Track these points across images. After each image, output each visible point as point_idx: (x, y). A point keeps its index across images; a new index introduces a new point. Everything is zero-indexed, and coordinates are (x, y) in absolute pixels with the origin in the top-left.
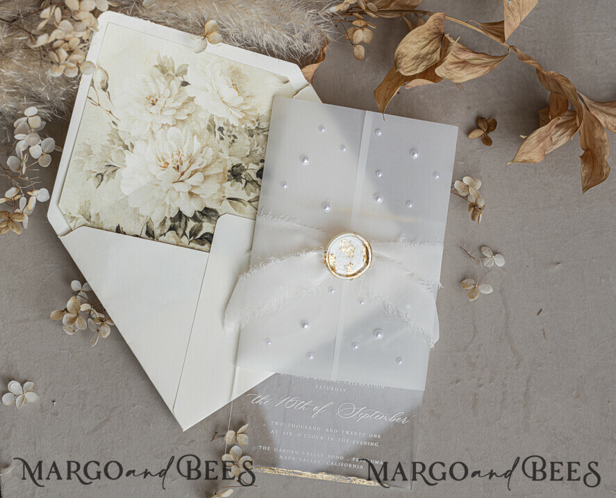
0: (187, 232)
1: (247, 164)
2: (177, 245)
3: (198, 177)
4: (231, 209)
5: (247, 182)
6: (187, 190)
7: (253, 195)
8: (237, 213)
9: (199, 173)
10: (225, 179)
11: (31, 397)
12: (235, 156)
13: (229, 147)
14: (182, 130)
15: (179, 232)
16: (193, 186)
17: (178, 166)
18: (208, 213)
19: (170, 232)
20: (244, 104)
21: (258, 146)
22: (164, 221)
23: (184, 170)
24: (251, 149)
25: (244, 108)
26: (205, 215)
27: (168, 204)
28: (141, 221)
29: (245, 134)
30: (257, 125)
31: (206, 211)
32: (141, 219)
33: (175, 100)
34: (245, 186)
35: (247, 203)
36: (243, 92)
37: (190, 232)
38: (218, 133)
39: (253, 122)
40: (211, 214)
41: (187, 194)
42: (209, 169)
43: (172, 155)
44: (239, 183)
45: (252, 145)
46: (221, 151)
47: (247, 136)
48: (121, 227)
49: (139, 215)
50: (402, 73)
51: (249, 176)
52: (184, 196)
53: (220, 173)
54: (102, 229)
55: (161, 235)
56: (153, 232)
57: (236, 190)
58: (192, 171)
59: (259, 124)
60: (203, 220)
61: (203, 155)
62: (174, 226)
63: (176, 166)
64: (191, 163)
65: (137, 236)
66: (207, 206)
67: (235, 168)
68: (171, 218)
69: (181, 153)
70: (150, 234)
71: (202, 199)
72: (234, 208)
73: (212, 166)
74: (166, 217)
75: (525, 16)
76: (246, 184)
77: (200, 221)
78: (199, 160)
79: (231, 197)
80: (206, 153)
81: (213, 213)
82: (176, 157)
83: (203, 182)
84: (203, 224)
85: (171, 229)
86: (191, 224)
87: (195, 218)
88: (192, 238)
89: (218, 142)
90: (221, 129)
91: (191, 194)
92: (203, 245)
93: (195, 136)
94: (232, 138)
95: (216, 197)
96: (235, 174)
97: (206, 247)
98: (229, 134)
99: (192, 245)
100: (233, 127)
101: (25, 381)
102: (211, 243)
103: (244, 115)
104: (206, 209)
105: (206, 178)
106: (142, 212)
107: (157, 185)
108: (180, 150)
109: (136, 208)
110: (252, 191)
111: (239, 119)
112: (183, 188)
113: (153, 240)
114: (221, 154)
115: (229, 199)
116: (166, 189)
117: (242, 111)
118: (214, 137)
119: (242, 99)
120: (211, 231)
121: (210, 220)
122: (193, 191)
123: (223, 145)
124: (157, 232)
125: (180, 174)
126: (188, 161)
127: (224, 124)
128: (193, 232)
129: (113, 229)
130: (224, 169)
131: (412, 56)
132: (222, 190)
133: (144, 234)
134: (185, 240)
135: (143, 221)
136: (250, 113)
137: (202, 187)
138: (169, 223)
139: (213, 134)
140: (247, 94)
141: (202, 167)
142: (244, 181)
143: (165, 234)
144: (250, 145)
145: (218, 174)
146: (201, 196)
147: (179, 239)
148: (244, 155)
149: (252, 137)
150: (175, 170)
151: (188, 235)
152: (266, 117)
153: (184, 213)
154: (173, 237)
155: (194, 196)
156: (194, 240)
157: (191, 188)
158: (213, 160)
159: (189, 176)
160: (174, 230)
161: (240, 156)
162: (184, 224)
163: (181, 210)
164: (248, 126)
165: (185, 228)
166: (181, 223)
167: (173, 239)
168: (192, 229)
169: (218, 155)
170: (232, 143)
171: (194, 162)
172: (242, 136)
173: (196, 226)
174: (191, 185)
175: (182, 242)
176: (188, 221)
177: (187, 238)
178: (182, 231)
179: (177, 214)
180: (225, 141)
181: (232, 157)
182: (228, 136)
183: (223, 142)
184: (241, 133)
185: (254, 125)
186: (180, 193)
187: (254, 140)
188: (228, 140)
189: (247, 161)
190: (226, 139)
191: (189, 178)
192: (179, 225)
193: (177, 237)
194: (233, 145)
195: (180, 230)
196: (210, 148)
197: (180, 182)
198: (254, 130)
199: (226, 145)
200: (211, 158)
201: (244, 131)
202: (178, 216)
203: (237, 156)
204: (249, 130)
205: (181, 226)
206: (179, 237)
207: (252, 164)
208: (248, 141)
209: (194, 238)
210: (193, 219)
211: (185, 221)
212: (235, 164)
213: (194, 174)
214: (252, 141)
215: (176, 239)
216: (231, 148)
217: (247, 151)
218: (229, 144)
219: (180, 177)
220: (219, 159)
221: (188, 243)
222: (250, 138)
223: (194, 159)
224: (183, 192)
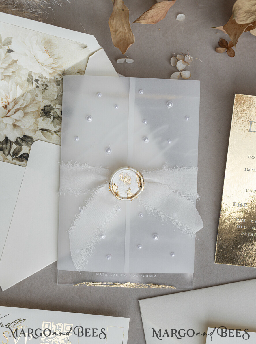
0: (11, 152)
1: (55, 105)
2: (4, 161)
3: (20, 114)
4: (43, 138)
5: (54, 118)
6: (12, 123)
7: (58, 128)
8: (46, 140)
9: (20, 111)
10: (39, 115)
12: (47, 99)
13: (43, 93)
14: (8, 83)
15: (5, 152)
16: (16, 120)
17: (6, 106)
18: (26, 139)
20: (53, 63)
23: (10, 108)
24: (58, 94)
25: (54, 66)
26: (24, 141)
29: (54, 84)
31: (25, 138)
33: (3, 63)
34: (53, 121)
35: (54, 133)
36: (54, 55)
37: (13, 152)
38: (35, 84)
39: (60, 75)
40: (28, 140)
41: (12, 125)
42: (27, 108)
43: (2, 98)
44: (48, 118)
46: (37, 96)
47: (55, 85)
51: (56, 114)
52: (10, 127)
53: (35, 111)
57: (46, 123)
58: (16, 110)
60: (23, 144)
61: (23, 98)
62: (2, 148)
63: (5, 106)
64: (15, 104)
66: (26, 135)
67: (46, 108)
69: (8, 97)
71: (22, 129)
72: (45, 136)
73: (30, 106)
76: (54, 119)
77: (20, 145)
78: (21, 102)
79: (42, 128)
80: (26, 96)
81: (30, 139)
82: (5, 100)
83: (23, 117)
84: (23, 147)
86: (14, 147)
87: (17, 142)
88: (14, 157)
89: (35, 89)
90: (37, 81)
91: (14, 125)
92: (22, 161)
93: (18, 86)
94: (45, 86)
95: (32, 128)
96: (46, 112)
97: (24, 162)
98: (43, 83)
99: (14, 161)
100: (46, 78)
102: (27, 161)
103: (54, 70)
104: (25, 136)
105: (25, 114)
108: (7, 95)
110: (58, 124)
111: (50, 74)
112: (9, 121)
114: (36, 97)
115: (41, 129)
117: (52, 68)
118: (31, 86)
119: (53, 60)
120: (27, 152)
121: (27, 144)
122: (16, 123)
123: (38, 92)
125: (7, 111)
126: (13, 102)
127: (39, 77)
128: (15, 152)
130: (39, 108)
132: (36, 123)
134: (9, 157)
136: (58, 69)
137: (22, 121)
139: (31, 84)
140: (56, 56)
141: (22, 106)
142: (52, 117)
144: (58, 92)
145: (34, 112)
146: (22, 127)
147: (5, 157)
148: (53, 98)
149: (59, 86)
150: (4, 109)
151: (12, 154)
152: (69, 71)
153: (9, 138)
154: (1, 155)
155: (17, 127)
156: (16, 158)
157: (14, 122)
158: (31, 101)
159: (14, 112)
160: (2, 151)
161: (50, 99)
162: (9, 146)
163: (7, 137)
164: (56, 78)
165: (10, 149)
166: (7, 146)
167: (1, 156)
168: (15, 150)
169: (34, 98)
170: (44, 90)
171: (17, 103)
172: (52, 85)
173: (17, 148)
174: (15, 119)
175: (7, 159)
176: (12, 145)
177: (11, 156)
178: (8, 151)
179: (5, 139)
180: (40, 88)
181: (44, 100)
182: (42, 85)
183: (38, 89)
184: (51, 83)
185: (60, 77)
186: (7, 125)
187: (60, 88)
188: (42, 88)
189: (55, 103)
190: (40, 87)
191: (14, 114)
192: (5, 147)
193: (4, 156)
194: (45, 91)
195: (6, 150)
196: (29, 94)
197: (7, 117)
198: (60, 81)
199: (40, 91)
200: (30, 100)
201: (53, 81)
202: (5, 141)
203: (48, 99)
204: (57, 81)
205: (7, 148)
206: (5, 156)
207: (59, 105)
208: (56, 89)
209: (16, 156)
210: (16, 143)
211: (10, 144)
212: (46, 105)
213: (17, 112)
214: (59, 89)
215: (3, 157)
216: (44, 93)
217: (55, 96)
218: (42, 90)
219: (7, 113)
220: (35, 101)
221: (12, 160)
222: (58, 86)
223: (18, 101)
224: (9, 124)
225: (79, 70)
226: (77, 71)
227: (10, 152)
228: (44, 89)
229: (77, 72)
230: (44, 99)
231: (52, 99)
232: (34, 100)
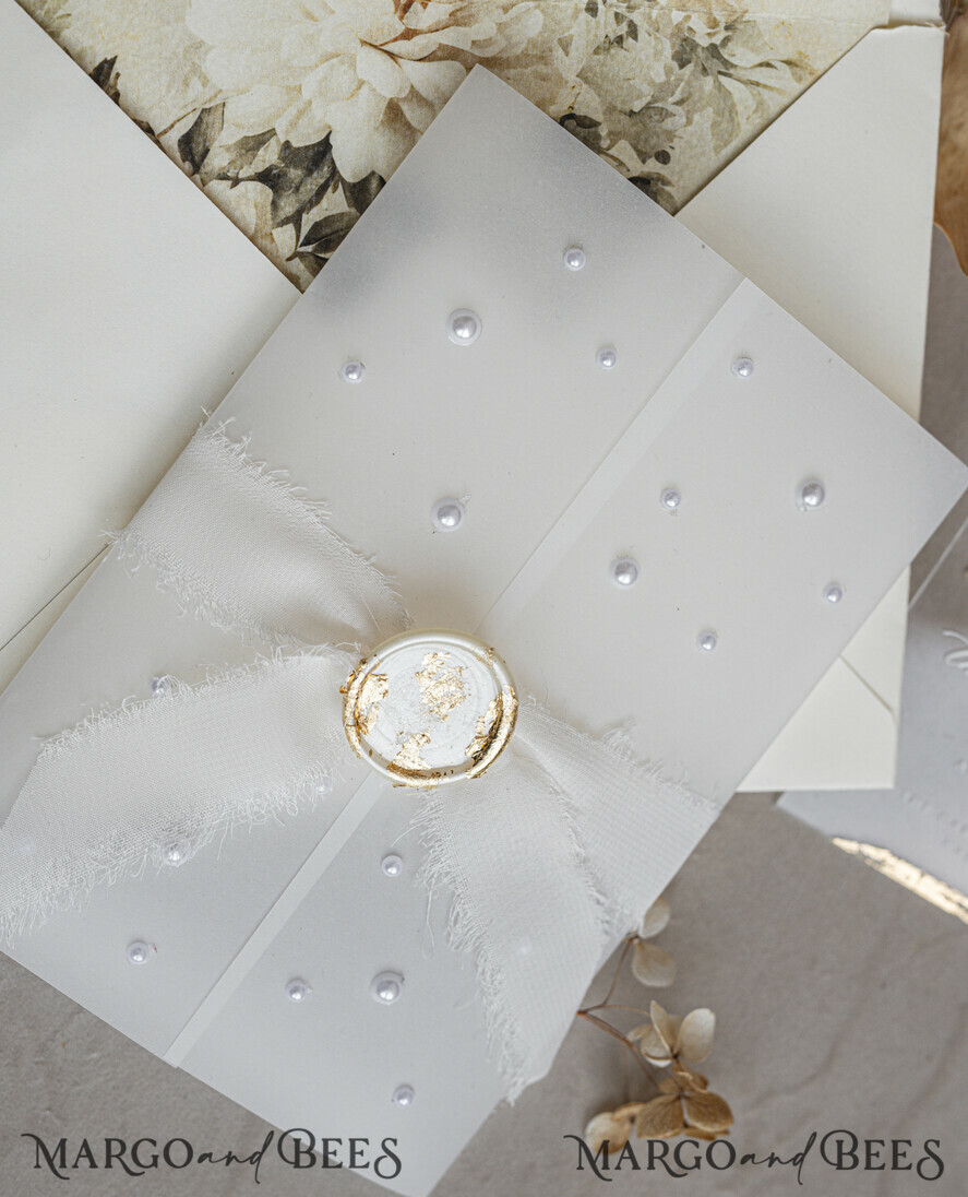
0: (309, 219)
1: (615, 136)
2: (252, 239)
3: (447, 77)
6: (389, 97)
12: (598, 88)
13: (597, 51)
15: (282, 203)
16: (414, 94)
17: (411, 3)
19: (259, 185)
21: (680, 103)
22: (260, 141)
23: (423, 26)
24: (654, 99)
27: (306, 95)
28: (191, 94)
29: (667, 44)
30: (717, 40)
32: (196, 83)
37: (317, 226)
39: (714, 24)
41: (384, 105)
45: (664, 89)
46: (565, 45)
47: (668, 52)
48: (117, 67)
49: (195, 69)
52: (367, 107)
54: (54, 35)
55: (224, 177)
56: (207, 151)
58: (441, 47)
59: (726, 40)
61: (504, 18)
62: (279, 176)
64: (457, 19)
65: (149, 130)
68: (287, 145)
70: (191, 152)
74: (272, 132)
78: (484, 28)
80: (518, 18)
85: (266, 177)
86: (336, 203)
87: (357, 191)
88: (309, 248)
89: (577, 11)
91: (394, 113)
94: (623, 29)
98: (622, 9)
99: (298, 267)
106: (210, 66)
107: (310, 16)
109: (198, 46)
112: (381, 78)
113: (190, 175)
114: (559, 52)
116: (330, 49)
122: (405, 107)
123: (583, 31)
124: (217, 160)
125: (401, 29)
126: (451, 8)
128: (325, 231)
129: (88, 59)
133: (172, 139)
134: (285, 238)
135: (197, 96)
138: (269, 156)
141: (477, 52)
143: (236, 182)
144: (661, 87)
147: (271, 223)
148: (623, 102)
149: (682, 66)
150: (393, 8)
151: (305, 230)
152: (760, 35)
153: (336, 153)
154: (256, 206)
155: (398, 126)
156: (312, 258)
157: (403, 95)
158: (525, 54)
159: (426, 54)
160: (272, 187)
161: (609, 98)
162: (315, 188)
163: (331, 142)
164: (691, 24)
165: (310, 201)
166: (309, 180)
167: (253, 211)
168: (328, 220)
169: (551, 51)
170: (611, 43)
171: (465, 25)
172: (653, 42)
173: (346, 219)
174: (412, 87)
175: (273, 240)
176: (330, 189)
177: (295, 236)
178: (297, 206)
179: (314, 145)
180: (598, 23)
181: (585, 86)
182: (617, 14)
183: (588, 23)
184: (657, 31)
185: (709, 34)
186: (365, 89)
187: (680, 80)
188: (606, 28)
189: (619, 128)
190: (602, 21)
191: (420, 60)
192: (297, 181)
193: (269, 216)
194: (612, 51)
195: (293, 198)
196: (541, 16)
197: (385, 55)
198: (699, 50)
199: (591, 37)
200: (524, 45)
201: (669, 31)
202: (311, 153)
203: (602, 93)
204: (685, 40)
205: (302, 189)
206: (273, 219)
207: (629, 147)
208: (662, 71)
209: (315, 250)
210: (352, 193)
211: (322, 181)
212: (580, 111)
213: (440, 59)
214: (673, 78)
215: (259, 218)
216: (601, 57)
217: (639, 97)
218: (603, 39)
219: (396, 40)
220: (546, 64)
221: (288, 255)
222: (675, 65)
223: (471, 15)
224: (374, 90)
225: (800, 53)
226: (791, 55)
227: (304, 216)
228: (612, 37)
229: (785, 58)
230: (586, 80)
231: (619, 106)
232: (543, 58)
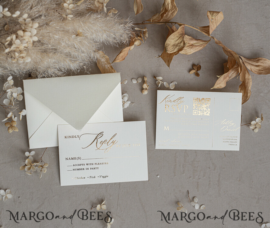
11: (9, 196)
50: (168, 52)
75: (218, 24)
101: (6, 189)
131: (172, 45)
